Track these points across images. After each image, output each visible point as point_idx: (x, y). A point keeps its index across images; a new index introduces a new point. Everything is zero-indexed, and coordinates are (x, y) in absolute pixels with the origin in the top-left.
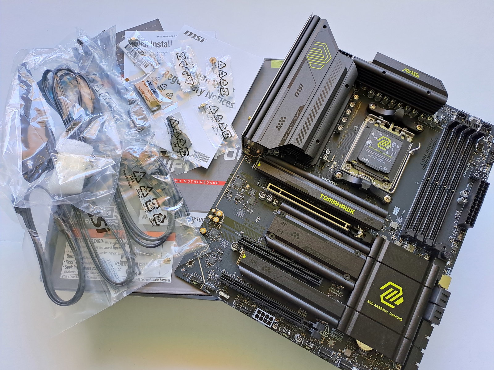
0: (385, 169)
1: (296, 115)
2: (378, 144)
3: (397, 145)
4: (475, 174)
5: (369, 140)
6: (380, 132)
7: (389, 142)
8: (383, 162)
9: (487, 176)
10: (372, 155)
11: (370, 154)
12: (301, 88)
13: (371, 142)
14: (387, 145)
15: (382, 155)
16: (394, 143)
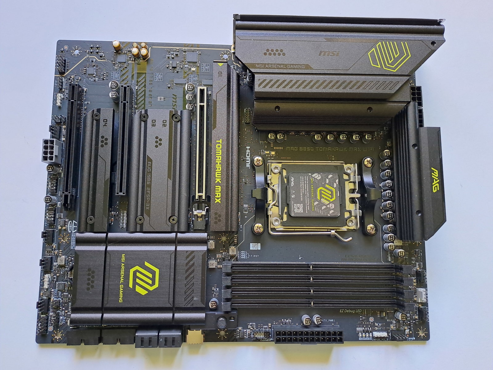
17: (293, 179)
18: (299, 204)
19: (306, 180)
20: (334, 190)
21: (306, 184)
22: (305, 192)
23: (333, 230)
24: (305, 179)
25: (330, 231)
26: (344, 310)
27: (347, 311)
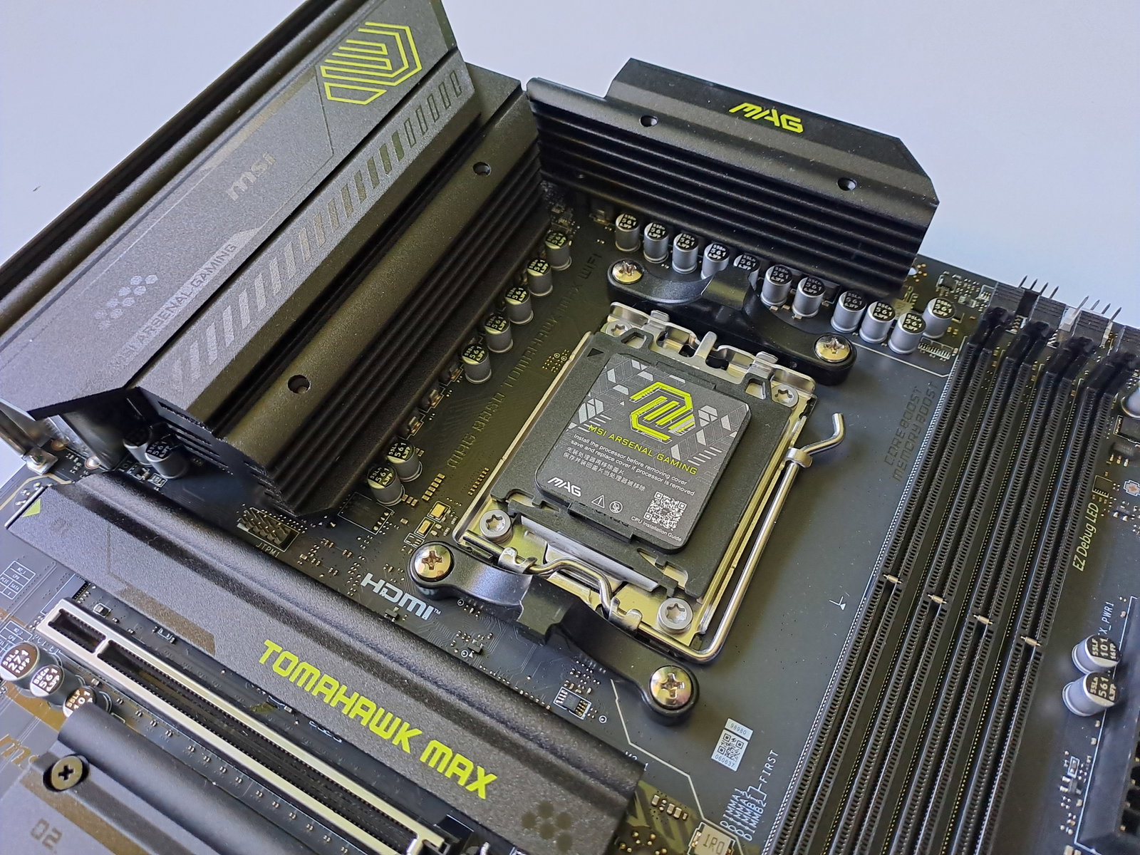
17: (559, 482)
18: (653, 504)
19: (585, 445)
20: (659, 385)
21: (597, 449)
22: (621, 467)
23: (786, 451)
24: (582, 446)
25: (788, 463)
26: (1078, 555)
27: (1084, 547)
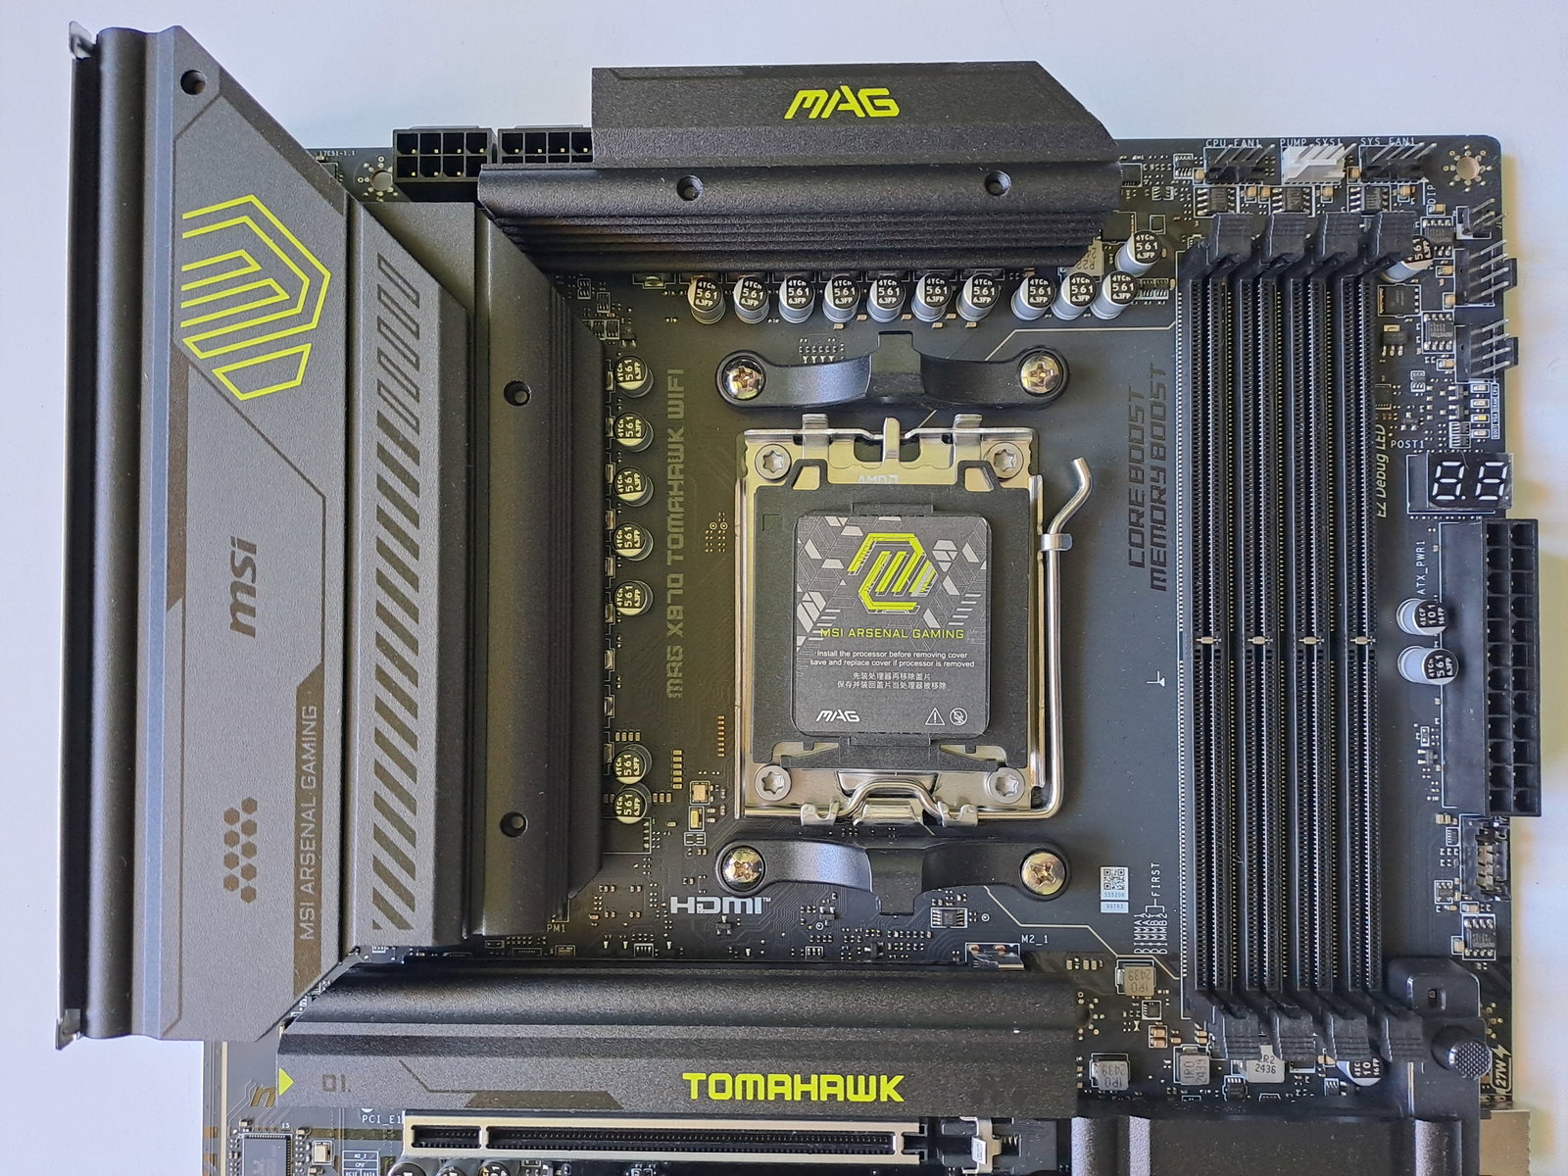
0: (960, 721)
1: (300, 750)
2: (864, 594)
3: (959, 549)
4: (1436, 486)
5: (806, 597)
6: (844, 520)
7: (911, 551)
8: (935, 685)
9: (1500, 469)
10: (856, 675)
11: (847, 673)
12: (248, 562)
13: (821, 604)
14: (913, 578)
15: (909, 646)
16: (940, 544)
